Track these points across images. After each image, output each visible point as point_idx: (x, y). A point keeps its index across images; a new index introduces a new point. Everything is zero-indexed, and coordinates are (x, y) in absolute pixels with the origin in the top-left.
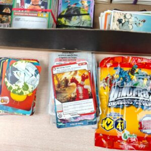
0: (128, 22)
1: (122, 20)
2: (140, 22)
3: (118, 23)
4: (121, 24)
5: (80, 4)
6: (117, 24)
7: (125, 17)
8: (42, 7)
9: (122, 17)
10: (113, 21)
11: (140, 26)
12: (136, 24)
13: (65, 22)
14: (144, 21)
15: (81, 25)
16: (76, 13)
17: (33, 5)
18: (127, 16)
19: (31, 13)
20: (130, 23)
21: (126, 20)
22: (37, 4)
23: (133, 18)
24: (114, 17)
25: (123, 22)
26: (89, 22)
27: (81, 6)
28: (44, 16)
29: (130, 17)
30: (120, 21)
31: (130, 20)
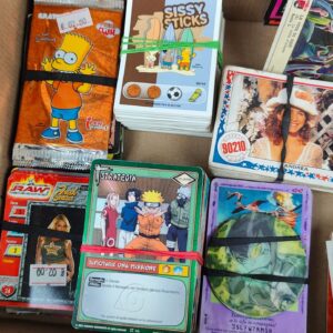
5: (273, 202)
8: (171, 244)
13: (229, 260)
15: (277, 273)
16: (261, 235)
17: (142, 235)
19: (136, 262)
22: (155, 232)
26: (298, 263)
27: (275, 210)
28: (178, 272)
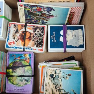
0: (58, 76)
1: (53, 75)
2: (67, 76)
3: (50, 77)
4: (53, 78)
6: (49, 79)
7: (55, 72)
9: (53, 73)
10: (47, 76)
11: (67, 79)
12: (64, 77)
14: (70, 75)
18: (57, 72)
20: (59, 77)
21: (57, 75)
23: (61, 73)
24: (47, 73)
25: (54, 76)
29: (59, 72)
30: (52, 76)
31: (60, 75)
